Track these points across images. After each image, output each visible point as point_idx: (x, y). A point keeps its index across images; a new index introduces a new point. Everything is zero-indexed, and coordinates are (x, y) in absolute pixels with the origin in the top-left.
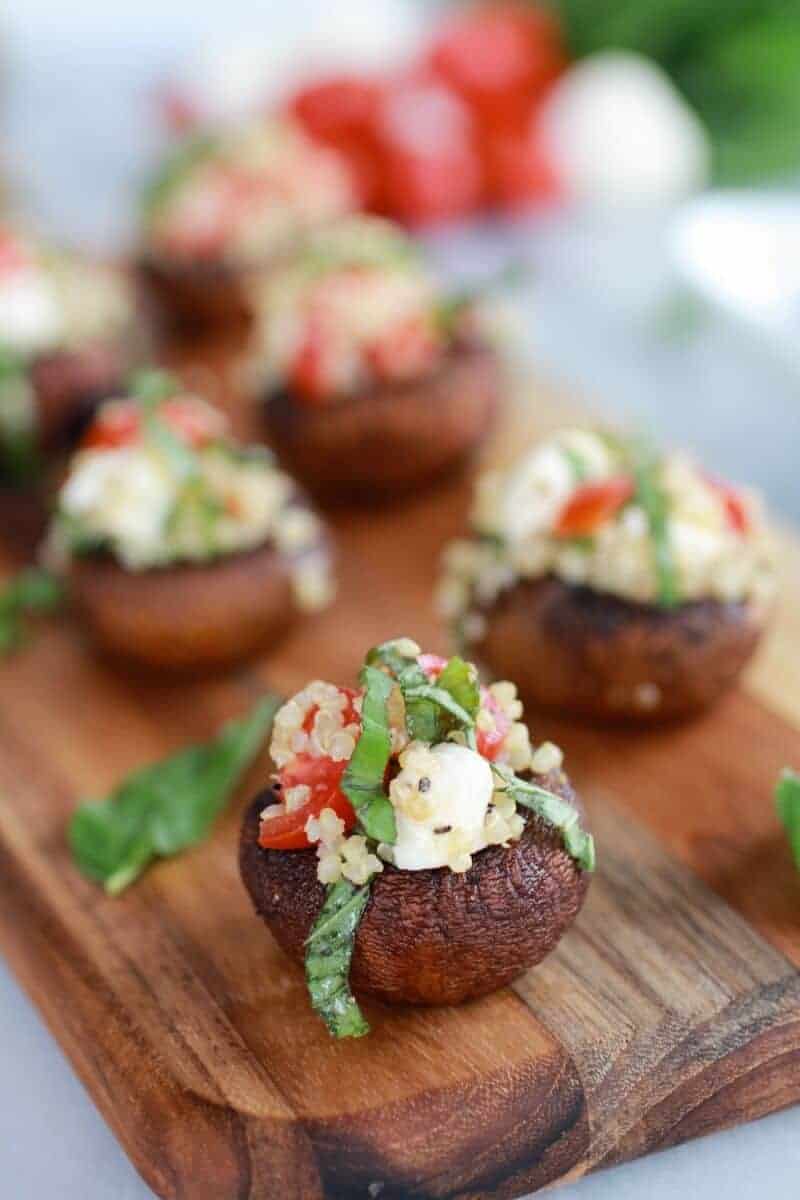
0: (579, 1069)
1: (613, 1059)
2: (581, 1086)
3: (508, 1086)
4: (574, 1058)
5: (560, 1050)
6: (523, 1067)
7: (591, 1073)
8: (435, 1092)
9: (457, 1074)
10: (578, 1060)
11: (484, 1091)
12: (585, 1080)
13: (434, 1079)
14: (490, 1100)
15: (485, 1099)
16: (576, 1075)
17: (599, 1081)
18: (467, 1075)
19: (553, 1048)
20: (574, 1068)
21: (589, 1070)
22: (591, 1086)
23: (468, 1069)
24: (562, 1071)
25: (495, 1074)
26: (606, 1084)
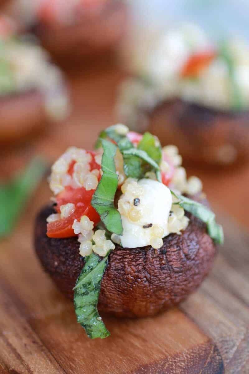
0: (220, 350)
1: (238, 344)
2: (221, 359)
3: (184, 361)
4: (218, 345)
5: (209, 341)
6: (191, 351)
7: (227, 352)
8: (146, 366)
9: (156, 356)
10: (219, 345)
11: (172, 365)
12: (223, 356)
13: (145, 360)
14: (175, 370)
15: (172, 369)
16: (219, 354)
17: (231, 356)
18: (162, 357)
19: (206, 340)
20: (217, 350)
21: (225, 351)
22: (227, 359)
23: (162, 353)
24: (212, 352)
25: (177, 355)
26: (235, 358)
